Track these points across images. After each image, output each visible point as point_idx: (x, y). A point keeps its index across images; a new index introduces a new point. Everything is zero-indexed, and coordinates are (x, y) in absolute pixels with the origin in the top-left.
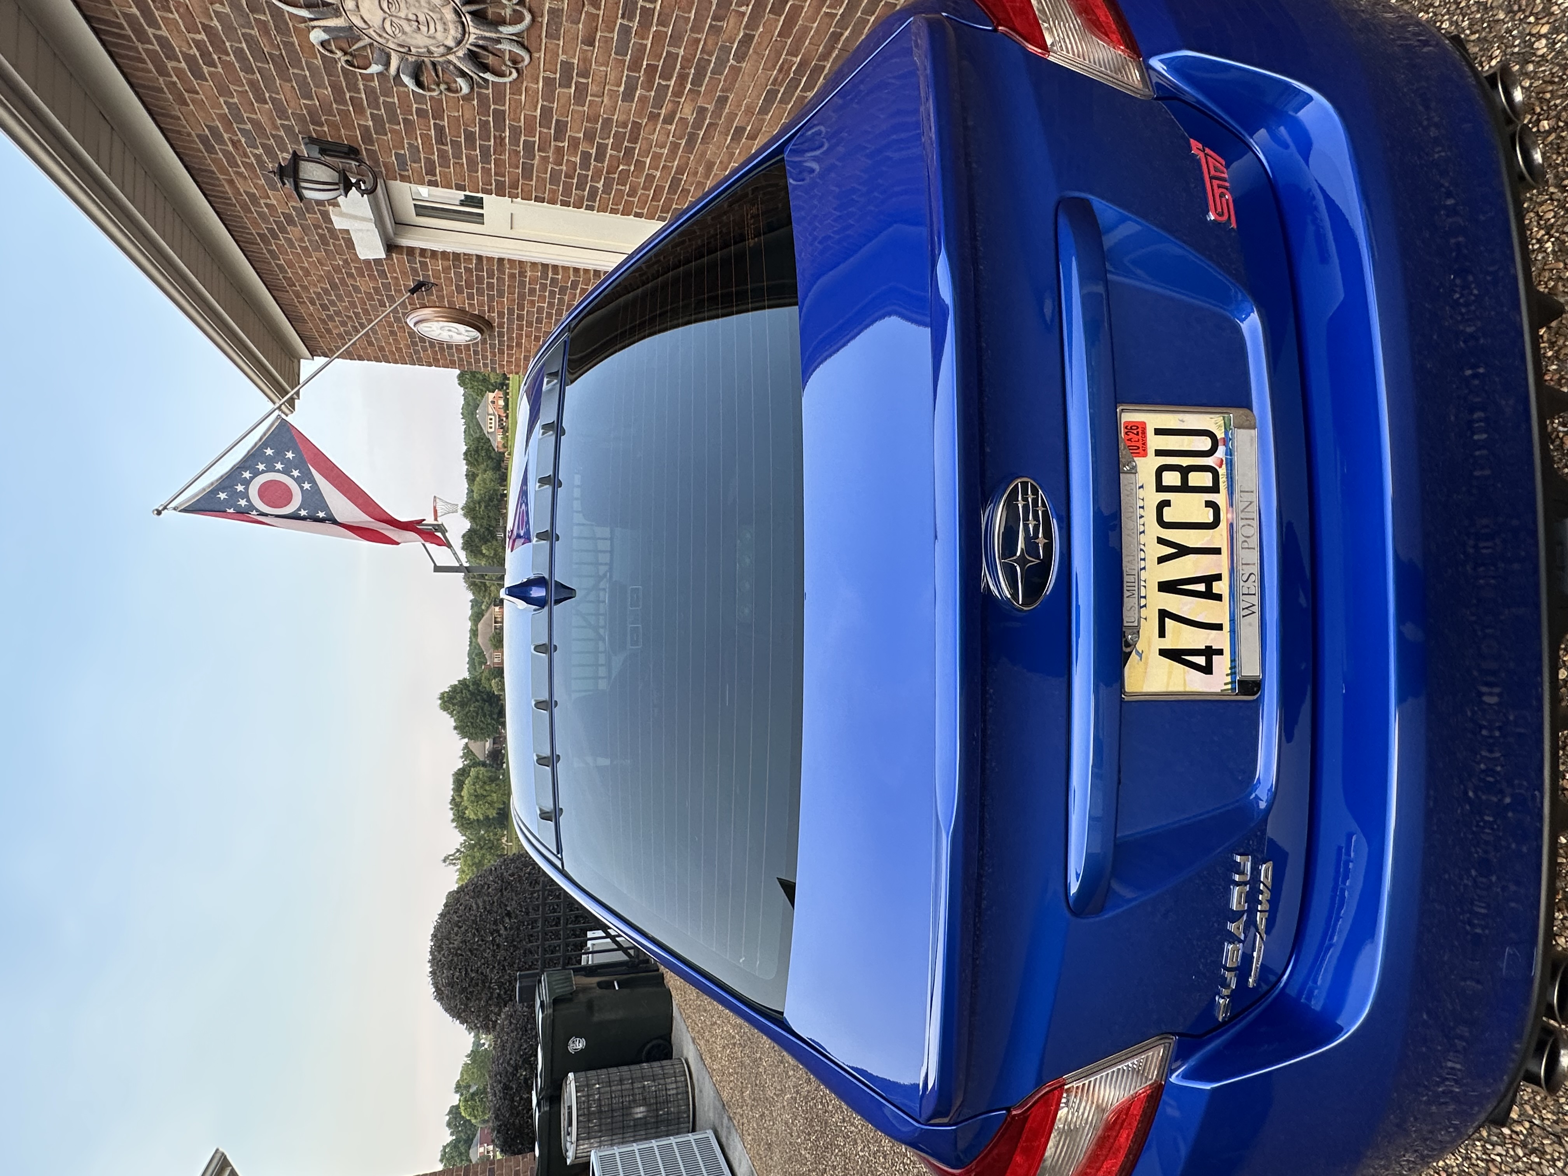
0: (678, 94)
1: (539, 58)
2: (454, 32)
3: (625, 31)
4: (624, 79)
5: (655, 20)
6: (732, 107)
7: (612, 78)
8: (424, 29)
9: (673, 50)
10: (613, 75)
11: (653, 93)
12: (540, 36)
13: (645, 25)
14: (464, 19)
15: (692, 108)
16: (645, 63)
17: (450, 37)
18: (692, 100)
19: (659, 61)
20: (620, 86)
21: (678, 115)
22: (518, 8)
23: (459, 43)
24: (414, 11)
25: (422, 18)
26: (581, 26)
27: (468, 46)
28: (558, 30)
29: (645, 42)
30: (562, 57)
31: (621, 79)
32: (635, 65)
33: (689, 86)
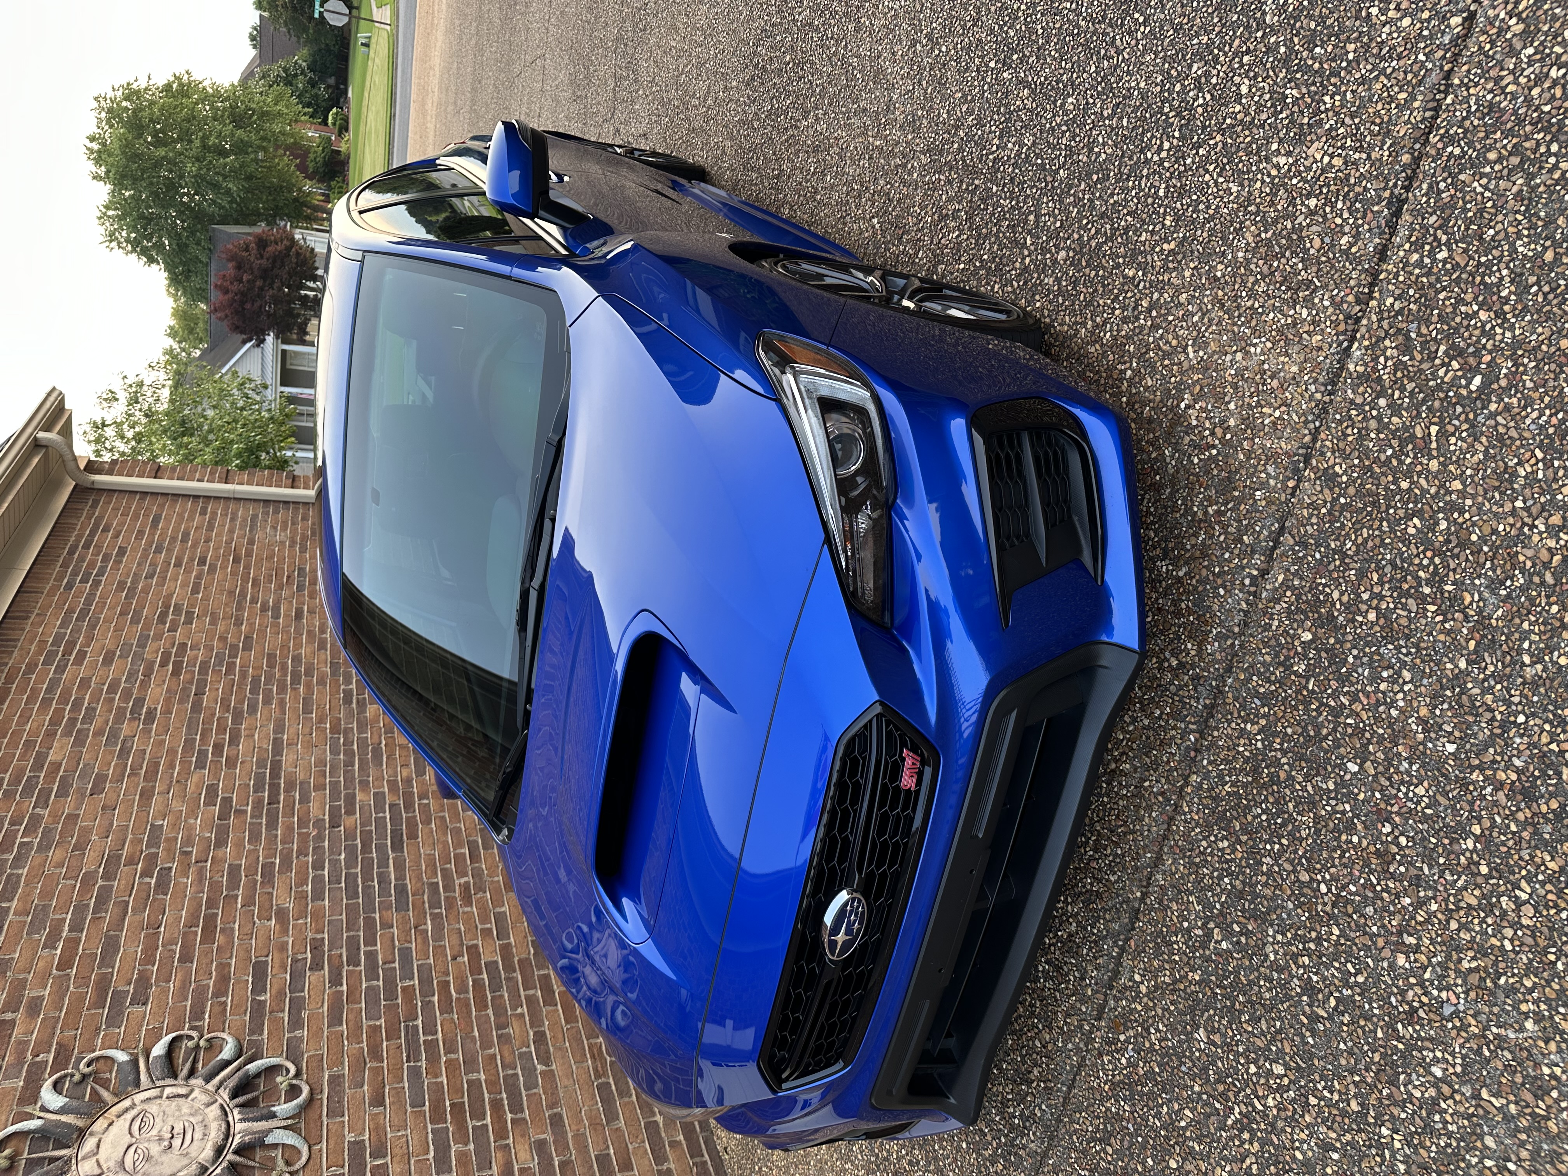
0: (501, 1134)
1: (320, 1150)
2: (215, 1134)
3: (415, 1073)
4: (430, 1136)
5: (442, 1052)
6: (574, 1128)
7: (416, 1142)
8: (177, 1142)
9: (474, 1076)
10: (415, 1137)
11: (471, 1146)
12: (320, 1117)
13: (433, 1059)
14: (230, 1119)
15: (527, 1147)
16: (448, 1103)
17: (210, 1144)
18: (523, 1136)
19: (463, 1097)
20: (427, 1153)
21: (516, 1167)
22: (294, 1082)
23: (219, 1151)
24: (170, 1121)
25: (178, 1129)
26: (366, 1087)
27: (230, 1157)
28: (340, 1102)
29: (439, 1080)
30: (350, 1137)
31: (427, 1137)
32: (437, 1115)
33: (509, 1116)
